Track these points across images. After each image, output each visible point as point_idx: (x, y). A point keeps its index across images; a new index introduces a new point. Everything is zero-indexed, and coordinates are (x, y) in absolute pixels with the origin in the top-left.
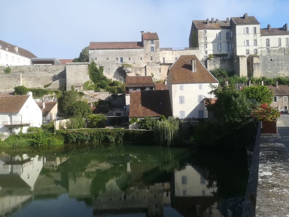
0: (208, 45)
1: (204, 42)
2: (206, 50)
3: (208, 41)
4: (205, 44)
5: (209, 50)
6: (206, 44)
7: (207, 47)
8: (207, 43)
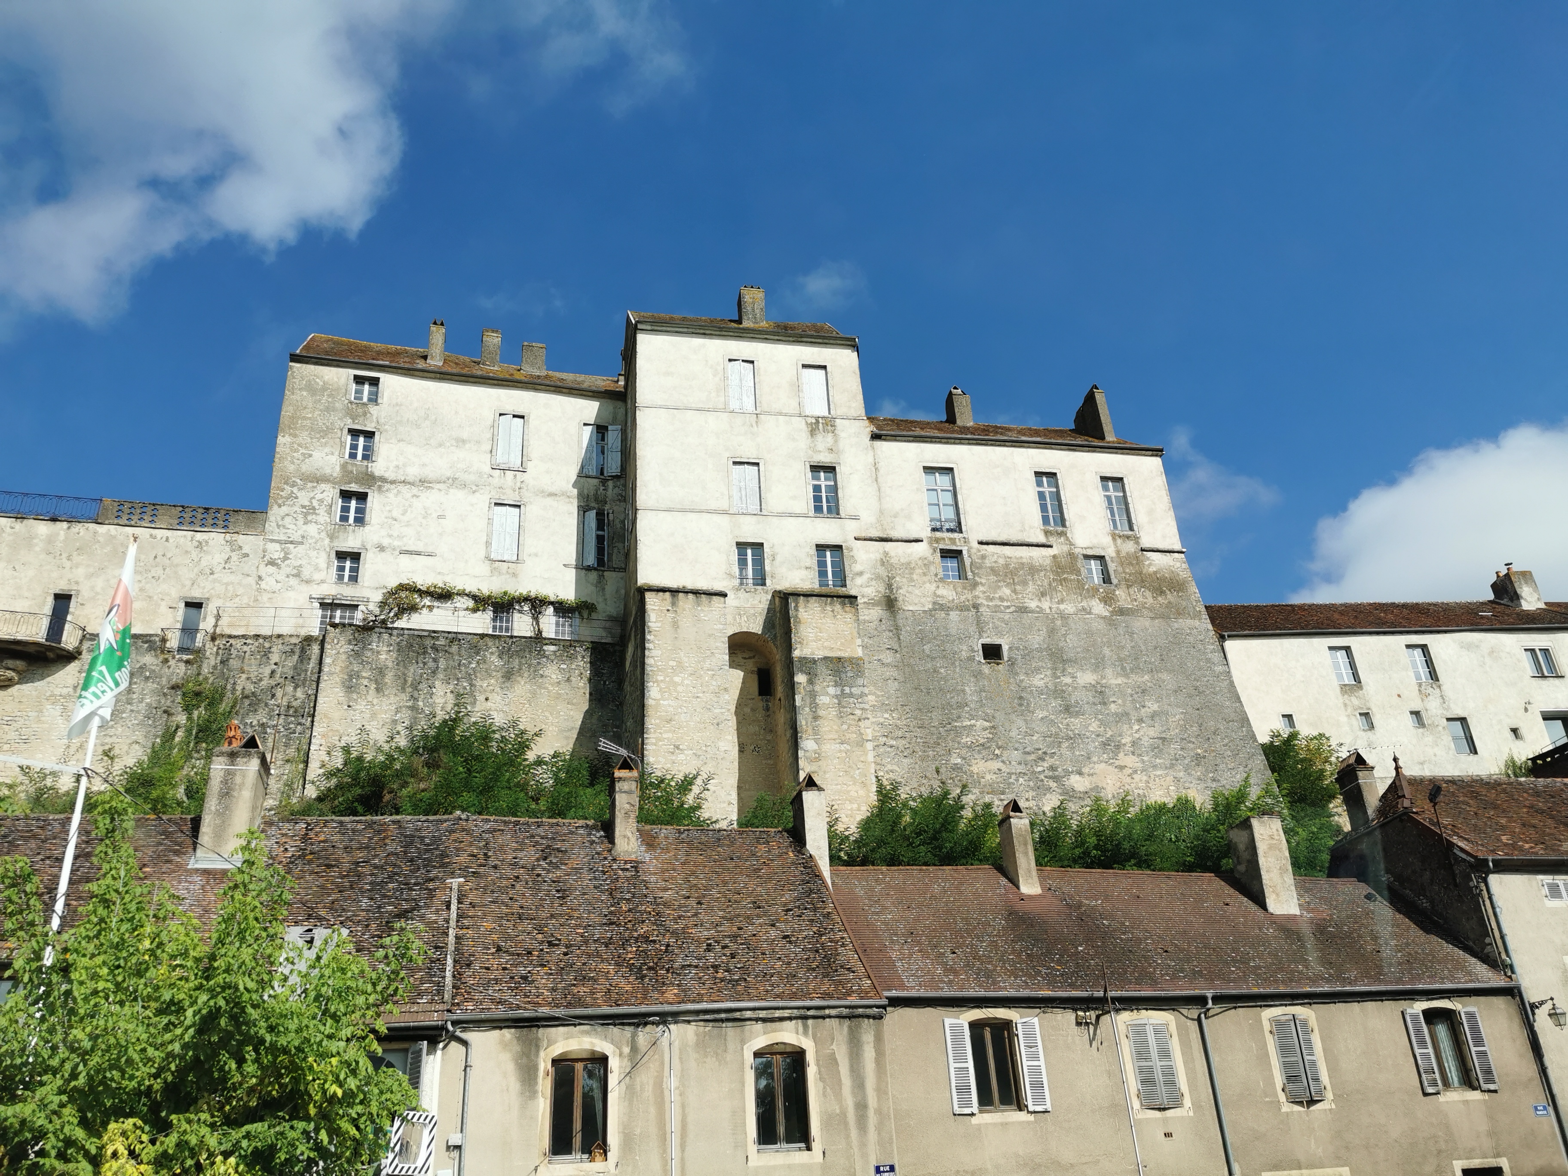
0: (374, 500)
1: (337, 472)
2: (350, 542)
3: (379, 466)
4: (346, 495)
5: (381, 548)
6: (354, 487)
7: (360, 520)
8: (371, 479)
